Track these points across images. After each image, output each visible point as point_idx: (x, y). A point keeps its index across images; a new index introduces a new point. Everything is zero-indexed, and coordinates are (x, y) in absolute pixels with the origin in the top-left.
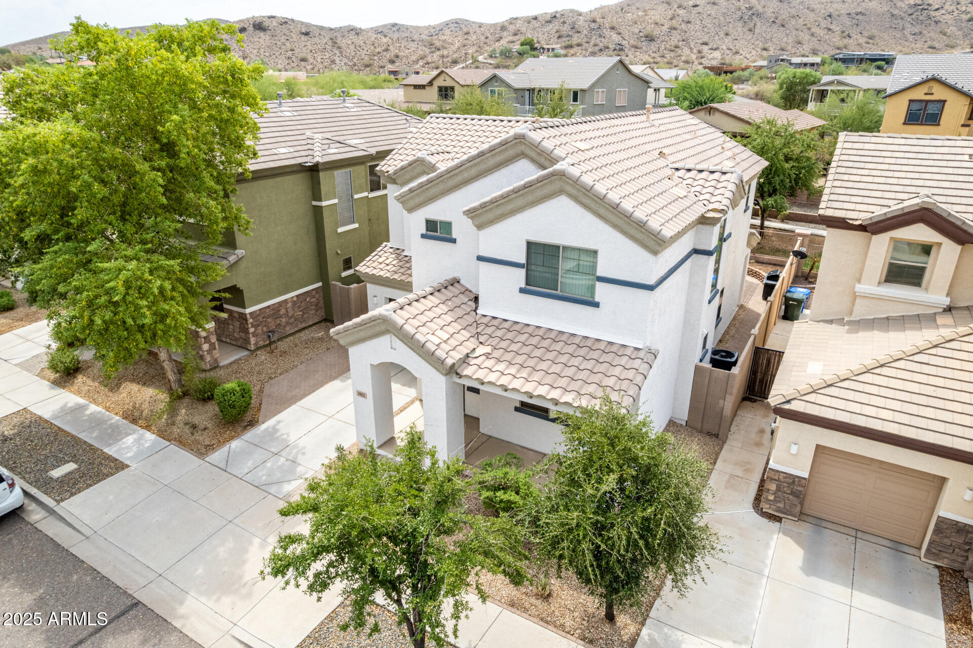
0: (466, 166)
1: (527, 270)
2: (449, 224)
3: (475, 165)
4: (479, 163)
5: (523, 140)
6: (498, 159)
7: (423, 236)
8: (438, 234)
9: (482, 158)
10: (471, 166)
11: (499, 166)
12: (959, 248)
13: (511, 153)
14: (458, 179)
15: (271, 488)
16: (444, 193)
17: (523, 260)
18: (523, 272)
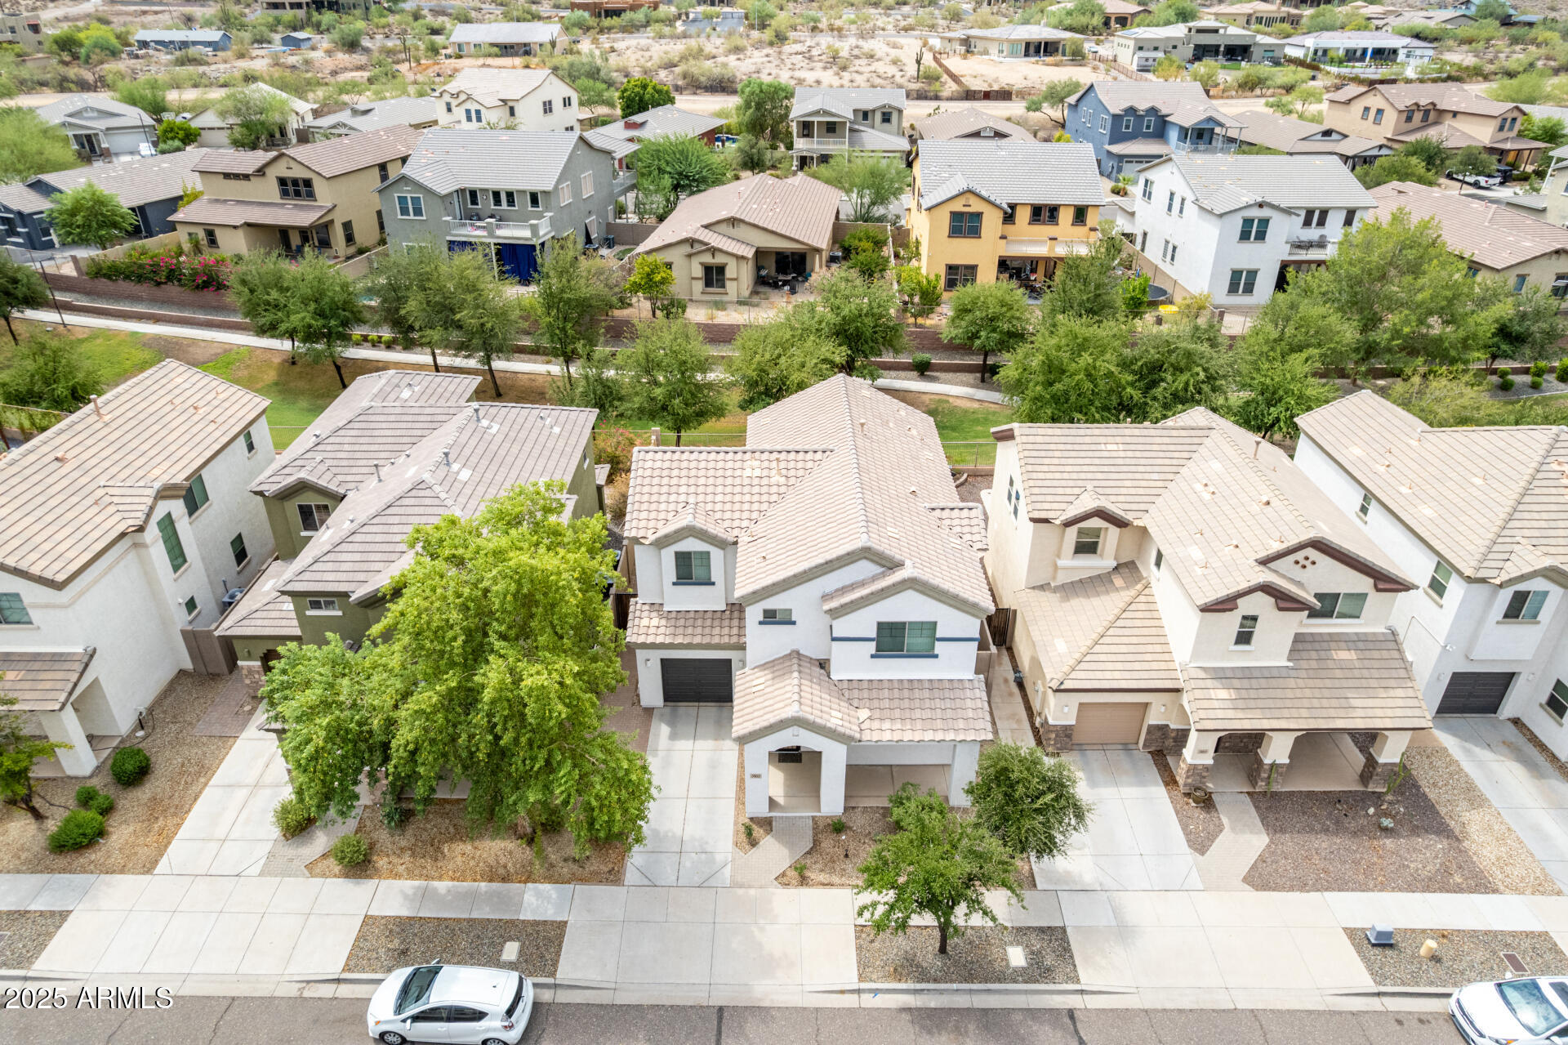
1: (877, 643)
7: (761, 623)
8: (777, 619)
10: (818, 571)
12: (1119, 530)
13: (855, 558)
15: (712, 882)
16: (786, 589)
17: (874, 635)
18: (873, 643)
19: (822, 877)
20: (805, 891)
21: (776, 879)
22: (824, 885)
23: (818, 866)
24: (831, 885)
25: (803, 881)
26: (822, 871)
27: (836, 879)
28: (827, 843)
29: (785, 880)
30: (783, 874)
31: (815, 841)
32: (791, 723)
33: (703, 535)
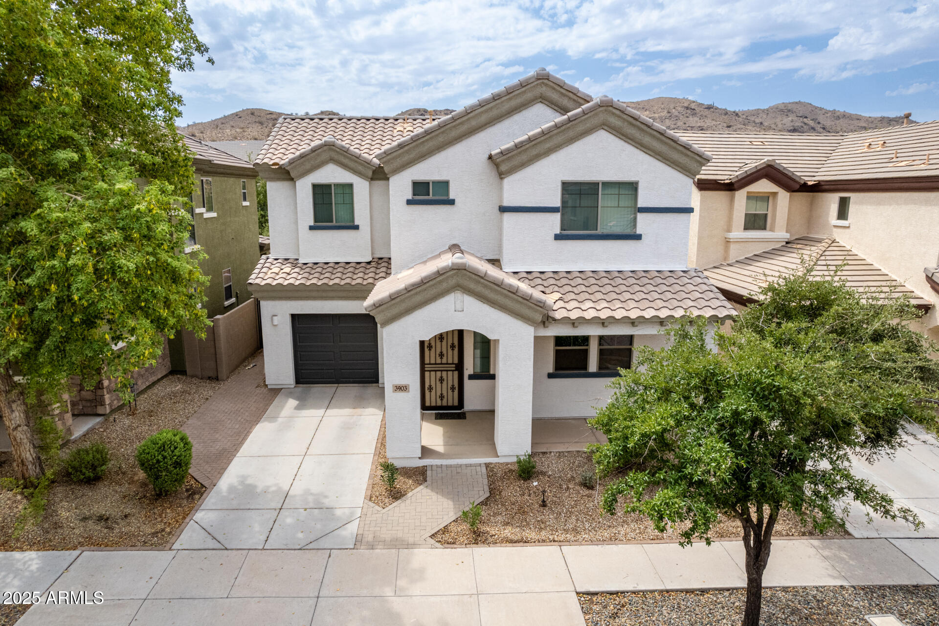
0: (477, 112)
1: (562, 215)
2: (446, 184)
3: (486, 111)
4: (491, 108)
5: (546, 81)
6: (514, 103)
7: (409, 202)
8: (431, 197)
9: (498, 102)
10: (482, 112)
11: (512, 111)
12: (788, 194)
13: (529, 95)
15: (325, 543)
16: (441, 147)
17: (558, 203)
18: (557, 217)
19: (508, 532)
20: (481, 551)
21: (433, 536)
22: (512, 542)
23: (499, 518)
24: (525, 541)
25: (478, 537)
26: (507, 524)
27: (531, 534)
28: (512, 491)
29: (446, 537)
30: (445, 530)
31: (491, 491)
32: (452, 282)
33: (345, 156)
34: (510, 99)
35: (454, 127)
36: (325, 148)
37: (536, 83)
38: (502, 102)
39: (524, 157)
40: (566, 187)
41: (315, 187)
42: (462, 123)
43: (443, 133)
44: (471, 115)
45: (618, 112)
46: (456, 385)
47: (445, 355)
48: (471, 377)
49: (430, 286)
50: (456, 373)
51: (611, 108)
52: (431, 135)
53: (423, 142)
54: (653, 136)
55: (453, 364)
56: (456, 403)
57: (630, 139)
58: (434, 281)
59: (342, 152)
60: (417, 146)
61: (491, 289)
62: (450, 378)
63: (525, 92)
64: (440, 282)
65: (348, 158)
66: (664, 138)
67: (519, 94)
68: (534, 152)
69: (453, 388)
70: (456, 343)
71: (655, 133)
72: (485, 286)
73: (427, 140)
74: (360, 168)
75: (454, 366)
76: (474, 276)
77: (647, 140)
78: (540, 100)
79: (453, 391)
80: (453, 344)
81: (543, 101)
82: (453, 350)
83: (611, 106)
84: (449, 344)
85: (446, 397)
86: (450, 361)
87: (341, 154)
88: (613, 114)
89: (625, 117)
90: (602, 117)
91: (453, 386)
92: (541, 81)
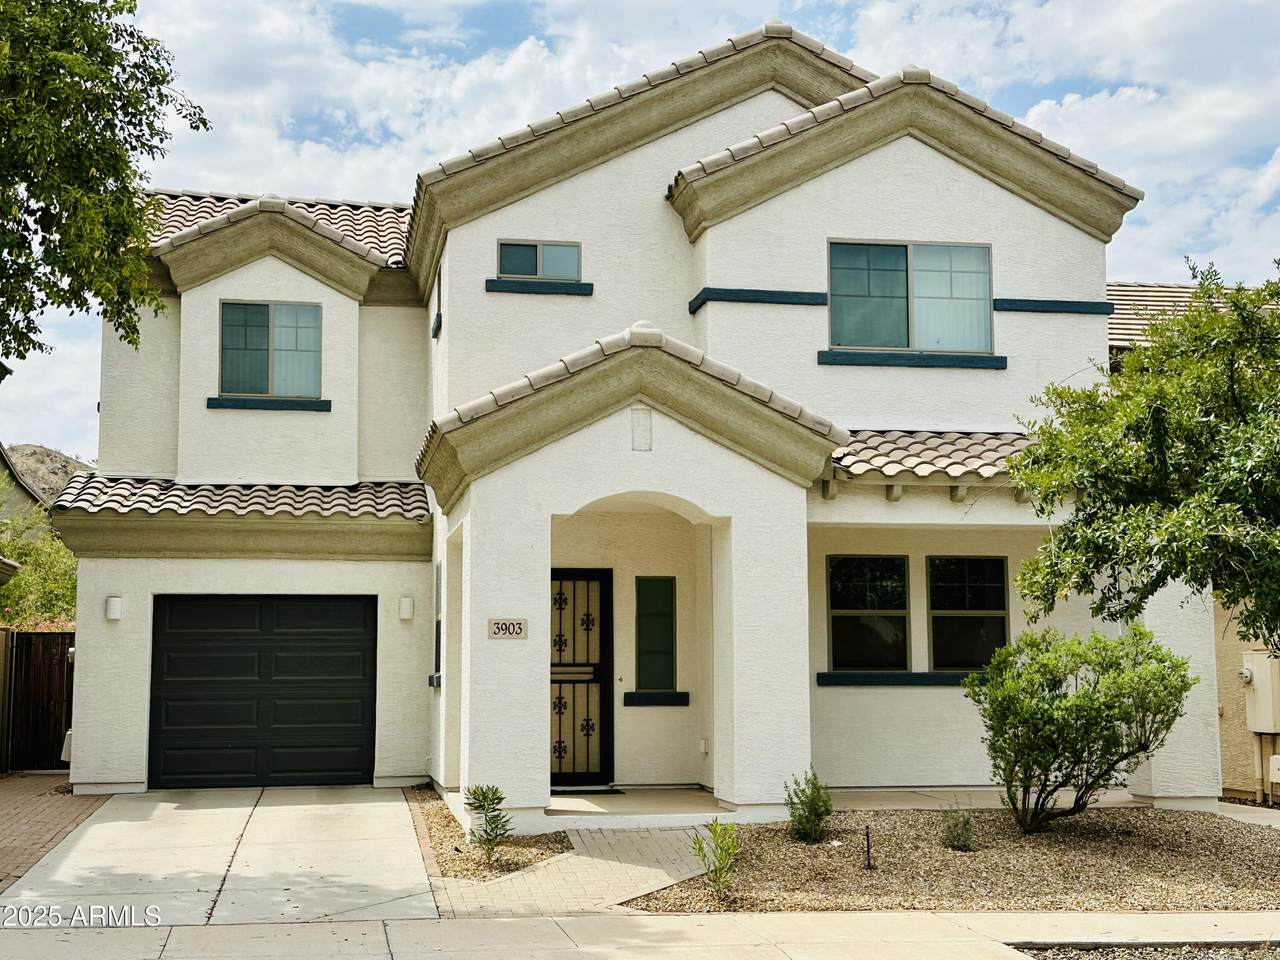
0: (642, 97)
1: (831, 312)
2: (574, 249)
3: (661, 98)
4: (672, 93)
5: (785, 43)
6: (719, 85)
7: (494, 286)
9: (686, 79)
13: (750, 72)
14: (611, 133)
16: (564, 171)
17: (820, 284)
18: (820, 316)
32: (629, 378)
33: (306, 238)
34: (711, 76)
35: (595, 126)
36: (261, 217)
37: (764, 46)
38: (695, 81)
39: (749, 183)
40: (841, 252)
41: (227, 307)
42: (609, 120)
43: (569, 137)
44: (630, 103)
45: (940, 98)
46: (595, 720)
47: (570, 643)
48: (631, 700)
49: (583, 384)
50: (595, 689)
51: (925, 88)
52: (545, 141)
53: (527, 154)
54: (1017, 149)
55: (587, 664)
56: (595, 767)
57: (967, 156)
58: (592, 372)
59: (300, 228)
60: (513, 162)
61: (714, 394)
62: (581, 701)
63: (741, 63)
64: (605, 375)
65: (313, 243)
66: (1038, 152)
67: (729, 67)
68: (769, 174)
69: (587, 727)
70: (596, 613)
71: (1020, 141)
72: (703, 389)
73: (535, 151)
74: (342, 268)
75: (591, 669)
76: (678, 364)
77: (1003, 157)
78: (773, 84)
79: (588, 735)
80: (588, 615)
81: (778, 87)
82: (588, 629)
83: (927, 84)
84: (580, 615)
85: (570, 749)
86: (581, 658)
87: (299, 235)
88: (931, 101)
89: (957, 106)
90: (907, 108)
91: (588, 720)
92: (775, 42)
